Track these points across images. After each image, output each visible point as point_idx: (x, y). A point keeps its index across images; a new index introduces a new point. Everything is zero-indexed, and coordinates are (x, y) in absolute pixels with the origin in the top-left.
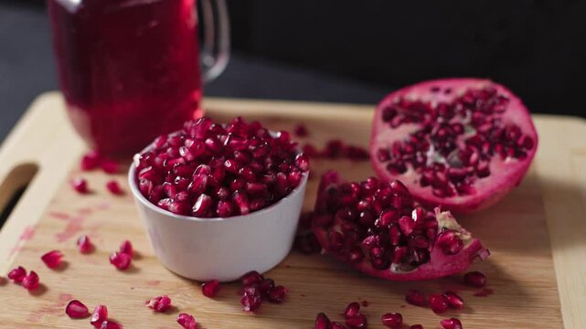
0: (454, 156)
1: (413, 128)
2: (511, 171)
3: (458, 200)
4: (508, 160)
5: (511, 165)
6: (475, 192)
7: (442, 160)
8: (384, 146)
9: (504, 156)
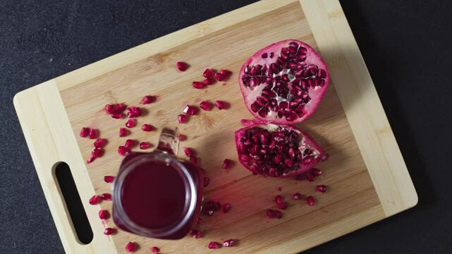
0: (290, 95)
1: (263, 86)
2: (320, 94)
3: (300, 120)
4: (316, 88)
5: (319, 90)
6: (307, 112)
7: (285, 100)
8: (252, 102)
9: (314, 86)
